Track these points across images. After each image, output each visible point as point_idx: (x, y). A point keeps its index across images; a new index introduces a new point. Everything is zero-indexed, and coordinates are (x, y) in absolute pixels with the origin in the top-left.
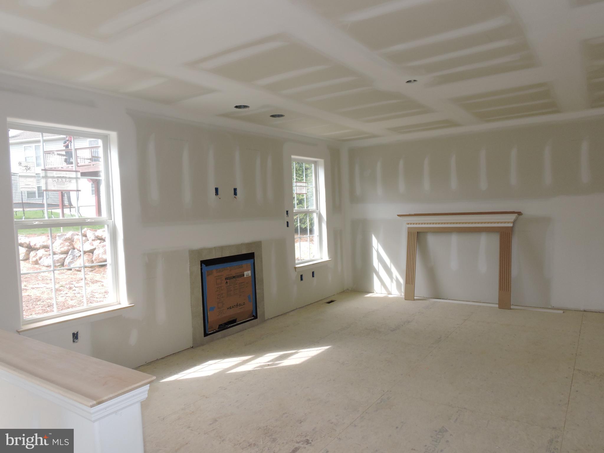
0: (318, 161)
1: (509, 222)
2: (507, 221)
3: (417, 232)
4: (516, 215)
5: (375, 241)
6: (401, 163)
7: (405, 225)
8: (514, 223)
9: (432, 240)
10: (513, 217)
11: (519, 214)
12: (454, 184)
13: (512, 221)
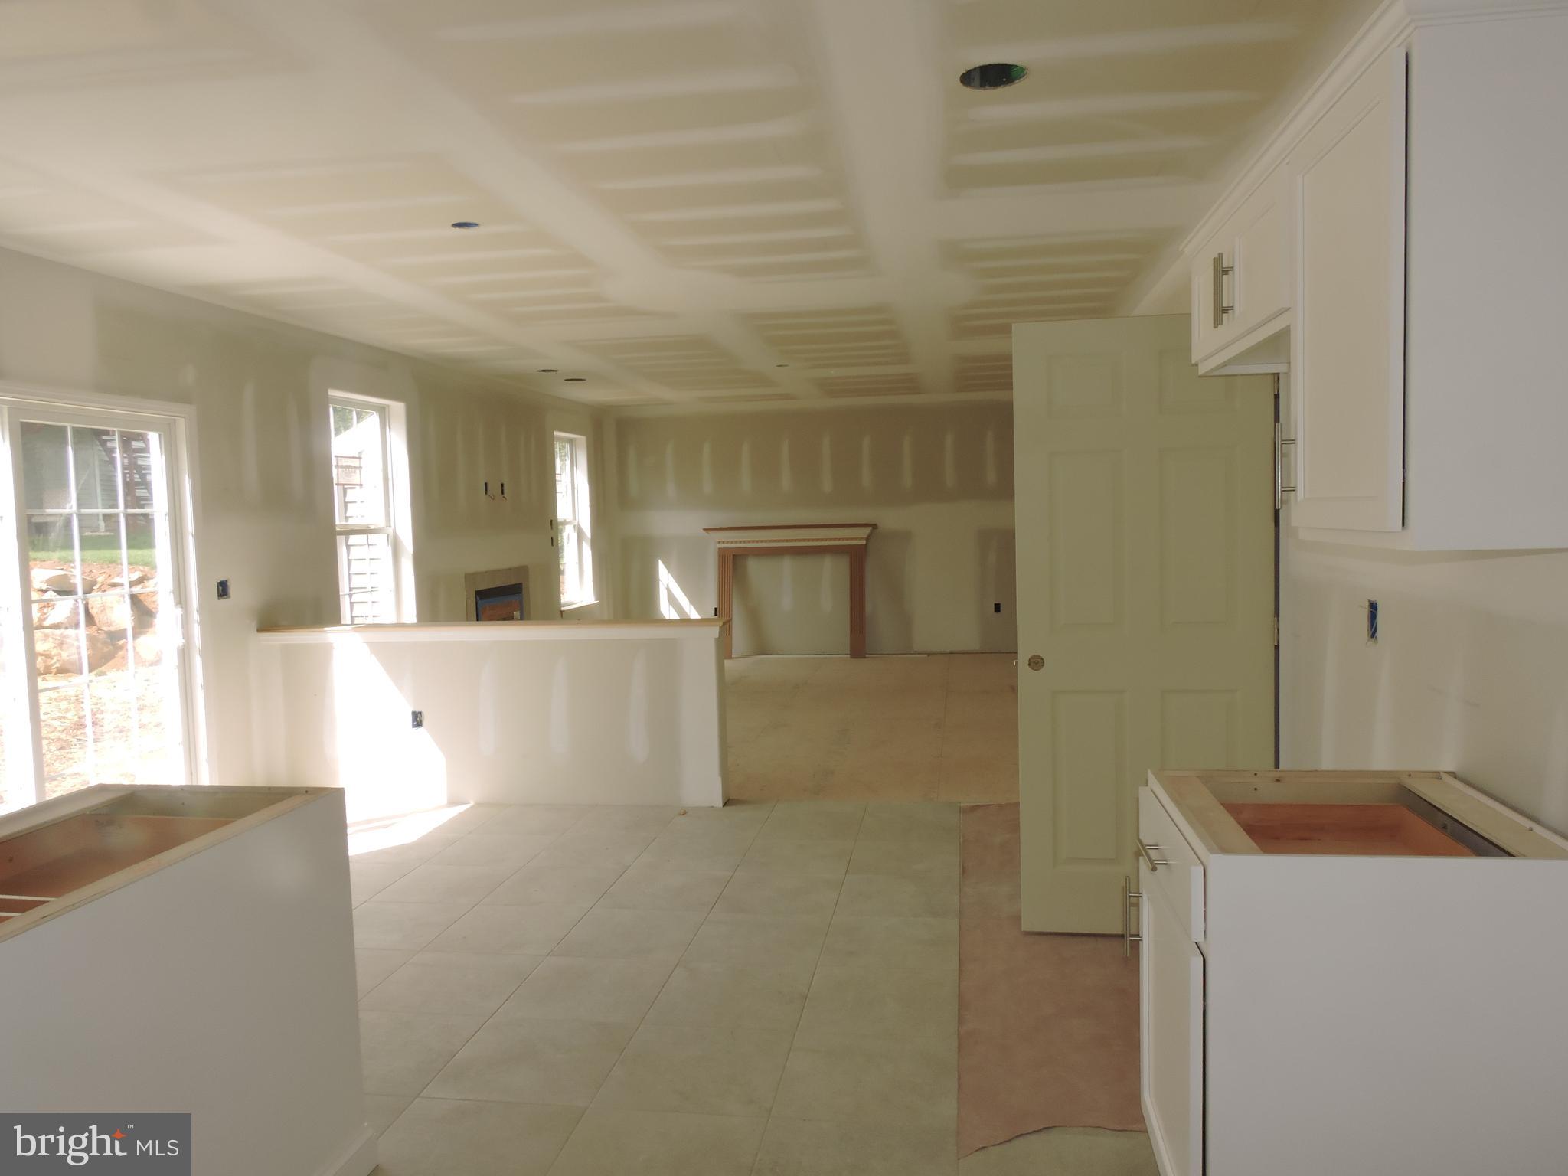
0: (575, 439)
1: (861, 539)
2: (857, 537)
3: (734, 556)
4: (871, 528)
5: (662, 570)
6: (707, 449)
7: (715, 543)
8: (867, 539)
9: (755, 568)
10: (866, 531)
11: (874, 526)
12: (786, 482)
13: (865, 536)
